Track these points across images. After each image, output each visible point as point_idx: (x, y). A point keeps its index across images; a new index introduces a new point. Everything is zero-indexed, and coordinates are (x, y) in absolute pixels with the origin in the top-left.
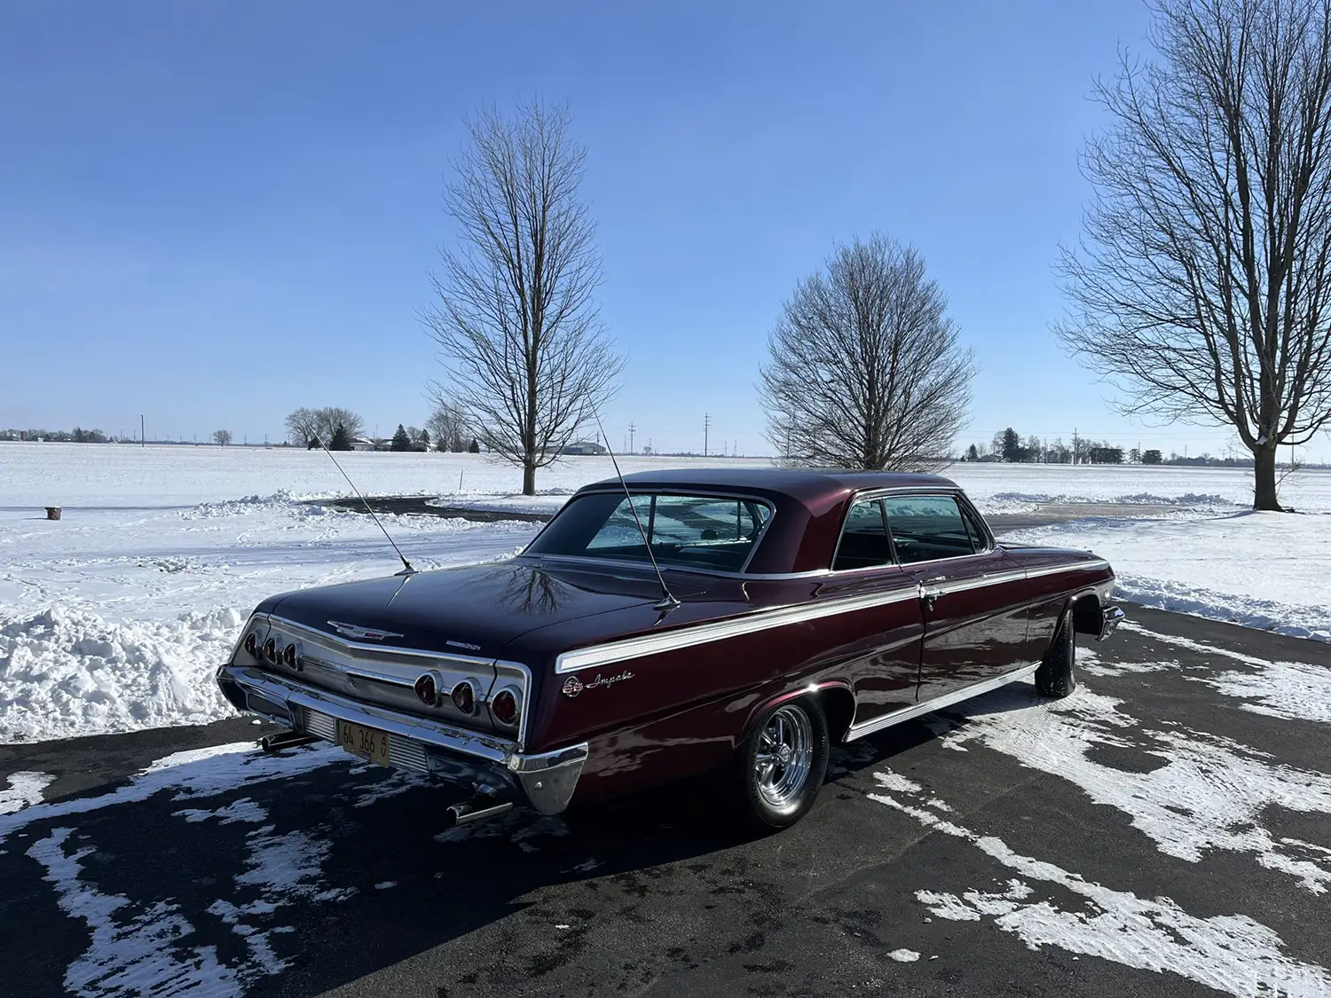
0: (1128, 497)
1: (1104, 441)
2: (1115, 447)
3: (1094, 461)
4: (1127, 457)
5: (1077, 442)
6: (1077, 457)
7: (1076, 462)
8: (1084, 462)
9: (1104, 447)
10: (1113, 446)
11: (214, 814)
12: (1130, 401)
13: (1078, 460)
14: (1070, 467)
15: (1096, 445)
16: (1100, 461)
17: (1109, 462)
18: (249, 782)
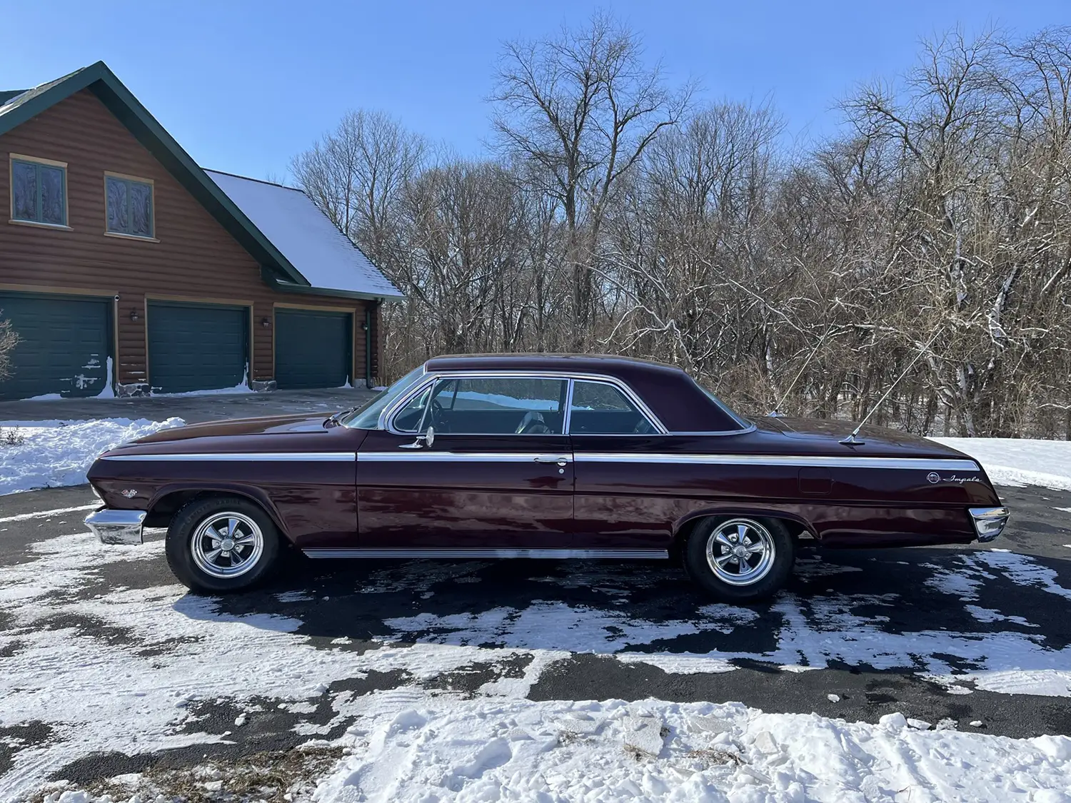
11: (1006, 618)
18: (980, 635)
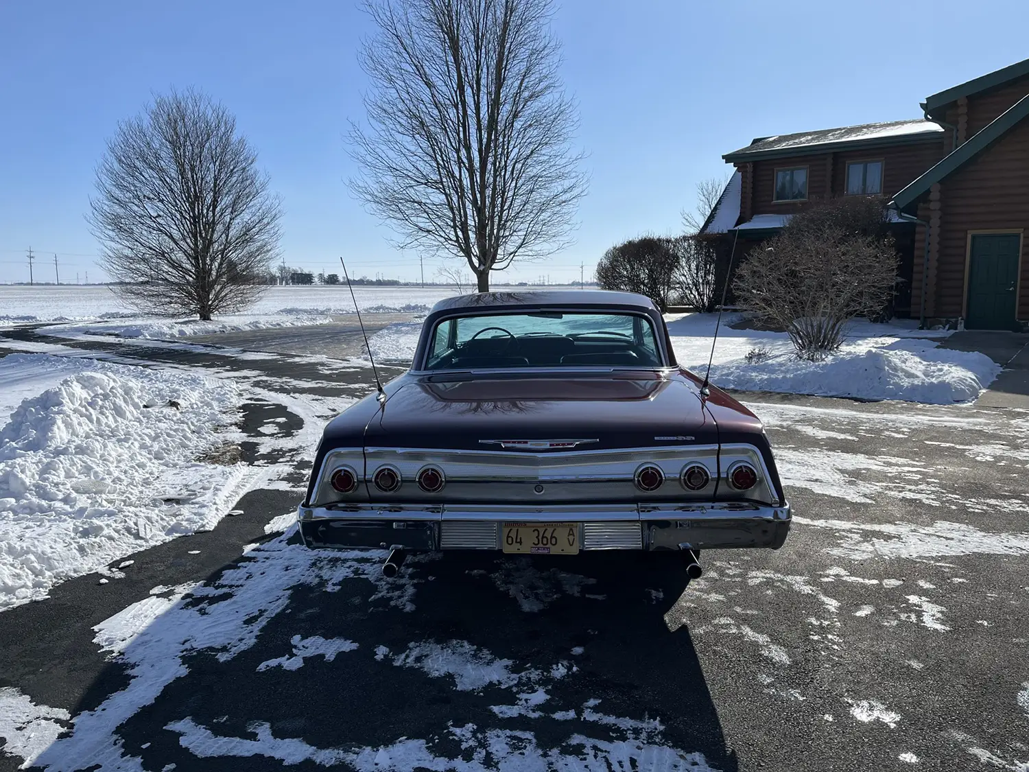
0: (371, 308)
1: (300, 268)
2: (307, 273)
3: (294, 283)
4: (316, 280)
5: (282, 269)
6: (282, 279)
7: (281, 283)
8: (287, 284)
9: (300, 272)
10: (306, 271)
12: (402, 239)
13: (282, 282)
14: (278, 287)
15: (294, 271)
16: (298, 283)
17: (306, 283)
